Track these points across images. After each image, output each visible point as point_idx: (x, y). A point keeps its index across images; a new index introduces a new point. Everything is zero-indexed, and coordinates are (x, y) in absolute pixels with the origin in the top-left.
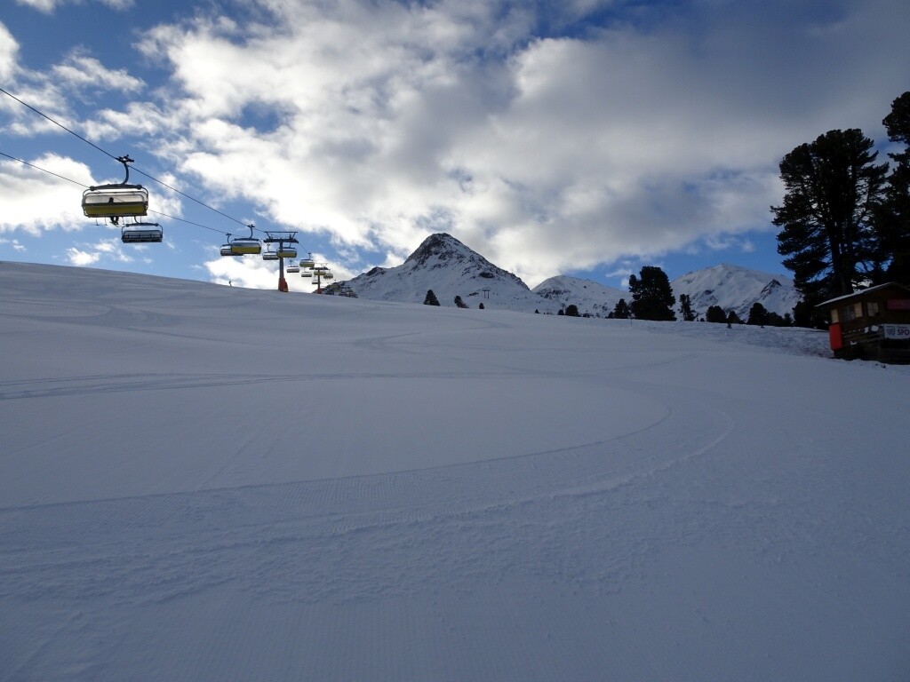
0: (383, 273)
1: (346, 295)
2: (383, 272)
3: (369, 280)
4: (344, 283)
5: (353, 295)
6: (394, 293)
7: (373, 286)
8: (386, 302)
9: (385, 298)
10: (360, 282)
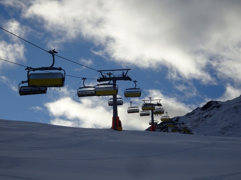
0: (218, 107)
1: (180, 131)
2: (218, 105)
3: (205, 115)
4: (178, 119)
5: (187, 131)
6: (231, 127)
7: (209, 120)
8: (222, 137)
9: (222, 133)
10: (195, 117)
